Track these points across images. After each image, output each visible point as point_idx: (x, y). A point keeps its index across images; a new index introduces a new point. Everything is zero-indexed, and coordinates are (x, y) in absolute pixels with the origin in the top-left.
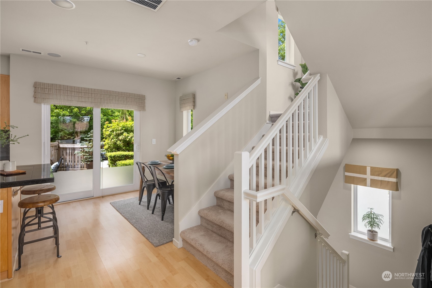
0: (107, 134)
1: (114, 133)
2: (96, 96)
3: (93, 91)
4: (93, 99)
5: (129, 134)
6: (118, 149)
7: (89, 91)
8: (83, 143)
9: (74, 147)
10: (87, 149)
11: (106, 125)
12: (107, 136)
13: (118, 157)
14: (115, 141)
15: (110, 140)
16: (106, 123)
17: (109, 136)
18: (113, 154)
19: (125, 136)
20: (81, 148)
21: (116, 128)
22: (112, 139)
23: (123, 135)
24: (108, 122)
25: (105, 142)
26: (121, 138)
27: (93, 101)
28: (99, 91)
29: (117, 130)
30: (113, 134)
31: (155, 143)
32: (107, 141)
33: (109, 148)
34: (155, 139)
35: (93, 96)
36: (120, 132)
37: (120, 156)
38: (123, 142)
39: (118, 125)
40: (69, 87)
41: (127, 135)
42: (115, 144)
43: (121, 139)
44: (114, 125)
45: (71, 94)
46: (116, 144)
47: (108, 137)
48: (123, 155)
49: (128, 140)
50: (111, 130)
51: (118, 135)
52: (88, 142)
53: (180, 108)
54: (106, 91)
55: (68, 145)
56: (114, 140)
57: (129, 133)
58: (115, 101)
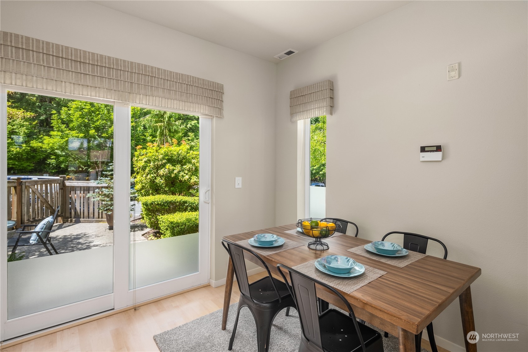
0: (139, 165)
1: (151, 164)
2: (121, 75)
3: (113, 63)
4: (113, 84)
5: (175, 167)
6: (157, 189)
7: (104, 61)
8: (101, 179)
9: (87, 186)
10: (107, 190)
11: (138, 151)
12: (139, 169)
13: (158, 204)
14: (152, 177)
15: (144, 176)
16: (137, 148)
17: (144, 168)
18: (151, 199)
19: (169, 169)
20: (98, 188)
21: (154, 157)
22: (147, 175)
23: (166, 168)
24: (141, 147)
25: (136, 179)
26: (161, 172)
27: (112, 87)
28: (128, 65)
29: (156, 160)
30: (150, 166)
31: (240, 186)
32: (139, 177)
33: (142, 188)
34: (240, 178)
35: (113, 76)
36: (161, 162)
37: (161, 203)
38: (165, 180)
39: (157, 151)
40: (51, 46)
41: (171, 168)
42: (152, 182)
43: (162, 175)
44: (150, 152)
45: (58, 63)
46: (155, 182)
47: (141, 170)
48: (167, 202)
49: (173, 176)
50: (146, 159)
51: (158, 168)
52: (110, 178)
53: (292, 114)
54: (142, 66)
55: (78, 183)
56: (150, 175)
57: (175, 164)
58: (163, 91)
